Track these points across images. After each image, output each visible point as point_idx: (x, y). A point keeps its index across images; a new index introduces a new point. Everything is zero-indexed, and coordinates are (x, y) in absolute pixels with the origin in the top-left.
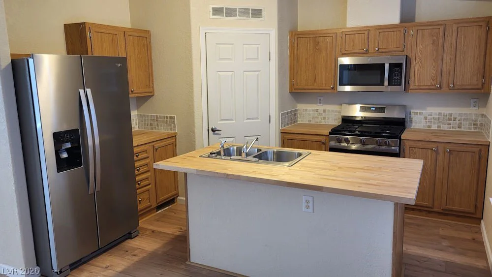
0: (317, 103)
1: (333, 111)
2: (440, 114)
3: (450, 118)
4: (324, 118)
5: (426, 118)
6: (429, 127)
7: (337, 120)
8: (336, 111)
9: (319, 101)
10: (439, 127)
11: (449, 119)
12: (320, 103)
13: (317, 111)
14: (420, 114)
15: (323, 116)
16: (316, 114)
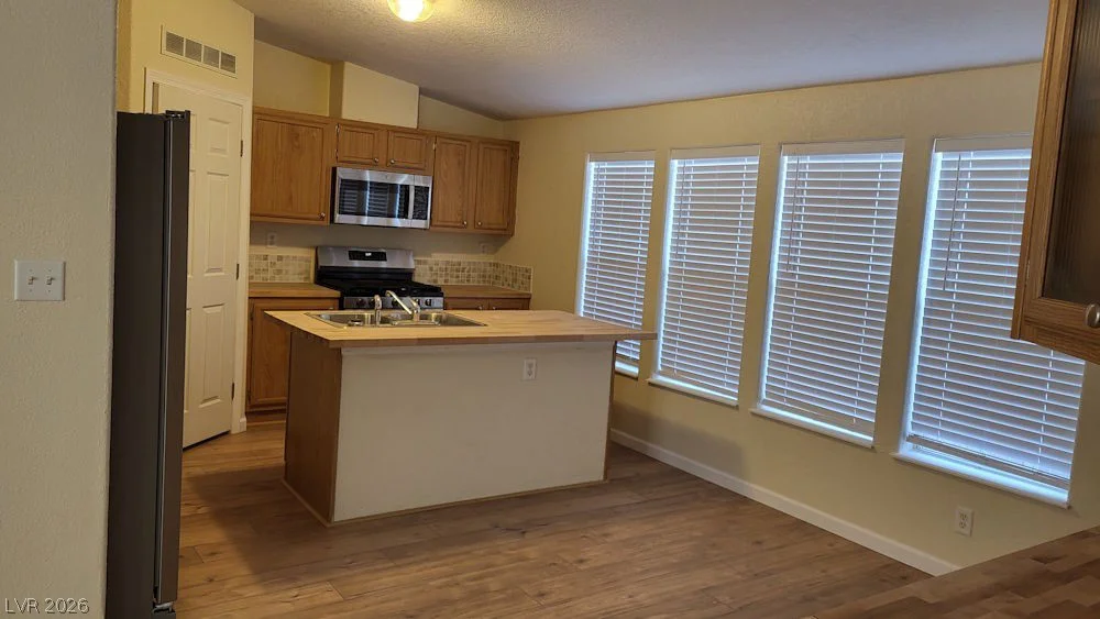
0: (266, 244)
1: (295, 258)
2: (448, 262)
3: (459, 268)
4: (279, 271)
5: (431, 269)
6: (435, 281)
7: (301, 274)
8: (302, 259)
9: (269, 240)
10: (446, 281)
11: (458, 271)
12: (272, 244)
13: (266, 258)
14: (425, 262)
15: (278, 267)
16: (263, 264)
